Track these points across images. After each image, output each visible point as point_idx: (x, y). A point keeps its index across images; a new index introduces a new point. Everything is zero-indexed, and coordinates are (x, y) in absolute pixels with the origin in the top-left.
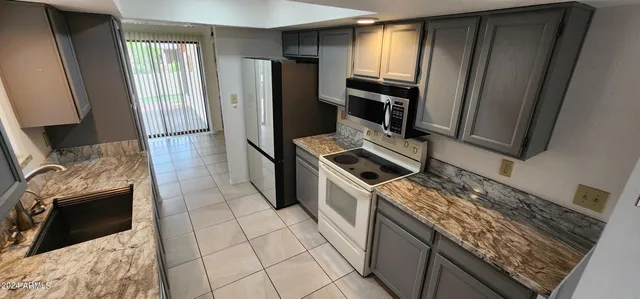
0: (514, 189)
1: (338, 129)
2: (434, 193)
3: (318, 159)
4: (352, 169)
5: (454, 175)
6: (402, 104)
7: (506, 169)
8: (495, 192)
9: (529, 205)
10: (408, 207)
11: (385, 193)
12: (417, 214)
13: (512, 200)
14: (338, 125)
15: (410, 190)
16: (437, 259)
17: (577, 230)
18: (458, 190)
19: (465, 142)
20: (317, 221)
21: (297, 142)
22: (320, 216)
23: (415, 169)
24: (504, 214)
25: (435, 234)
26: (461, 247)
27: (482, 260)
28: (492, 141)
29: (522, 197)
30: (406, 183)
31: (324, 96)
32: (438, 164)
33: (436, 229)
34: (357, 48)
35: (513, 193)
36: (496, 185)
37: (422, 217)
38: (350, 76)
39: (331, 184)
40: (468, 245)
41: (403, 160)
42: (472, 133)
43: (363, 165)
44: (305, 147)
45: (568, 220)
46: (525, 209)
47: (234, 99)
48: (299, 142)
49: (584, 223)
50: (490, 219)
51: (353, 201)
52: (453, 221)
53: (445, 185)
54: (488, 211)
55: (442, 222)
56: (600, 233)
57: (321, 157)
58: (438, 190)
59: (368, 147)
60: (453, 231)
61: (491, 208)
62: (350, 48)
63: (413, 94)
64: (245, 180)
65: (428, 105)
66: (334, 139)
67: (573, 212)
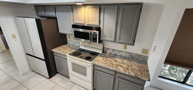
0: (128, 53)
1: (68, 42)
2: (109, 59)
3: (66, 56)
4: (81, 57)
5: (112, 51)
6: (96, 33)
7: (125, 48)
8: (123, 54)
9: (132, 56)
10: (106, 66)
11: (97, 63)
12: (110, 68)
13: (128, 55)
14: (67, 41)
15: (103, 60)
16: (117, 79)
17: (143, 60)
18: (114, 56)
19: (118, 43)
20: (69, 78)
21: (53, 50)
22: (70, 76)
23: (101, 52)
24: (129, 60)
25: (116, 72)
26: (125, 74)
27: (132, 76)
28: (125, 42)
29: (130, 54)
30: (101, 57)
31: (61, 31)
32: (107, 49)
33: (116, 71)
34: (74, 13)
35: (128, 54)
36: (124, 53)
37: (112, 68)
38: (73, 23)
39: (73, 64)
40: (127, 73)
41: (95, 50)
42: (119, 40)
43: (84, 55)
44: (59, 52)
45: (141, 58)
46: (132, 57)
47: (14, 36)
48: (55, 50)
49: (145, 58)
50: (126, 63)
51: (85, 68)
52: (119, 67)
53: (110, 55)
54: (125, 60)
55: (117, 68)
56: (148, 59)
57: (67, 55)
58: (110, 57)
59: (82, 47)
60: (122, 70)
61: (125, 59)
62: (71, 13)
63: (99, 29)
64: (28, 71)
65: (104, 32)
66: (68, 47)
67: (142, 56)
